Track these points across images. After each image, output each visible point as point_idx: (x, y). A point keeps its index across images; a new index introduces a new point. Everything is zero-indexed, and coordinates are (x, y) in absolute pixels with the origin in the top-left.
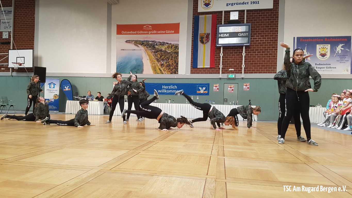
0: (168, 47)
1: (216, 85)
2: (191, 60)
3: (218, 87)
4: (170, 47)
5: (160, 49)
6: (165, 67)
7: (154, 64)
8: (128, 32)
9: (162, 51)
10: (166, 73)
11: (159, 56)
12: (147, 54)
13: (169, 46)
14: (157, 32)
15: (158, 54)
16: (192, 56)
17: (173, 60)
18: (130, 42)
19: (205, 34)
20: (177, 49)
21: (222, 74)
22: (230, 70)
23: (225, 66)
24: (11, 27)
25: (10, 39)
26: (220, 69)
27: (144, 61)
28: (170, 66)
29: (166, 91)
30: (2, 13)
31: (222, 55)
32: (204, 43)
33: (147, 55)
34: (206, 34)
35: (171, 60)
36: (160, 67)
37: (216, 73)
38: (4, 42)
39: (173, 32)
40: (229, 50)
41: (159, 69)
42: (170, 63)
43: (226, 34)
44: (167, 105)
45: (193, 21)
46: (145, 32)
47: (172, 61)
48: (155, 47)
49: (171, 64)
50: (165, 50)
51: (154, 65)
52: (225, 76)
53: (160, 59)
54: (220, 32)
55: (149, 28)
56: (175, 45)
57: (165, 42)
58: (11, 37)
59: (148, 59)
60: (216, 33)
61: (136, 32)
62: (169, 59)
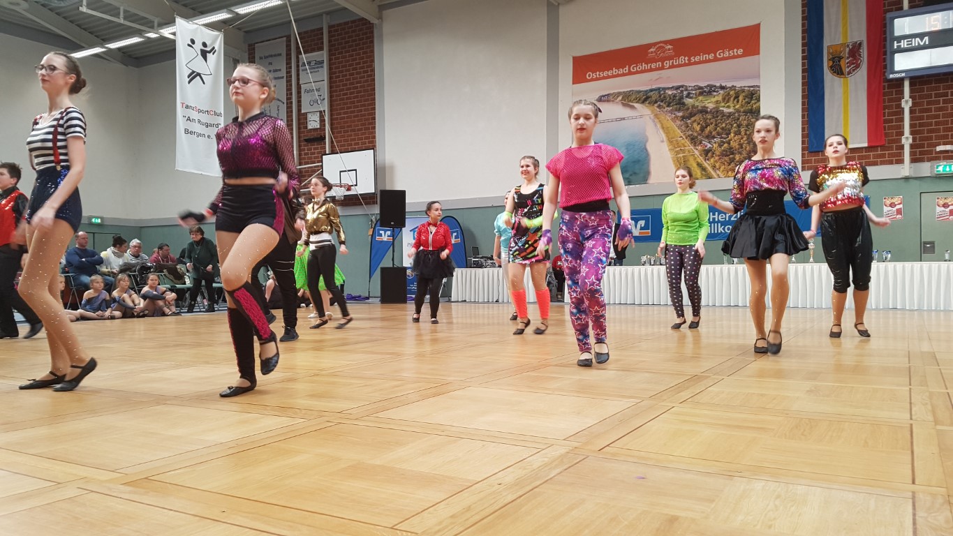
0: (726, 99)
1: (893, 201)
2: (803, 129)
3: (901, 206)
4: (732, 99)
5: (699, 108)
6: (717, 158)
7: (683, 151)
8: (605, 74)
9: (707, 112)
10: (721, 175)
11: (698, 128)
12: (659, 125)
13: (729, 94)
14: (689, 60)
15: (695, 121)
16: (803, 117)
17: (743, 133)
18: (611, 97)
19: (844, 45)
20: (753, 102)
21: (913, 165)
22: (939, 148)
23: (921, 139)
24: (324, 99)
25: (325, 130)
26: (902, 147)
27: (651, 148)
28: (733, 154)
29: (724, 229)
30: (303, 68)
31: (910, 103)
32: (842, 74)
33: (661, 131)
34: (848, 46)
35: (736, 134)
36: (701, 159)
37: (891, 163)
38: (312, 137)
39: (740, 51)
40: (933, 85)
41: (699, 165)
42: (734, 144)
43: (918, 39)
44: (729, 269)
45: (803, 12)
46: (653, 66)
47: (740, 137)
48: (684, 104)
49: (737, 147)
50: (717, 108)
51: (681, 155)
52: (925, 168)
53: (699, 137)
54: (897, 33)
55: (664, 52)
56: (749, 90)
57: (715, 86)
58: (325, 125)
59: (663, 141)
60: (885, 40)
61: (627, 68)
62: (730, 134)
